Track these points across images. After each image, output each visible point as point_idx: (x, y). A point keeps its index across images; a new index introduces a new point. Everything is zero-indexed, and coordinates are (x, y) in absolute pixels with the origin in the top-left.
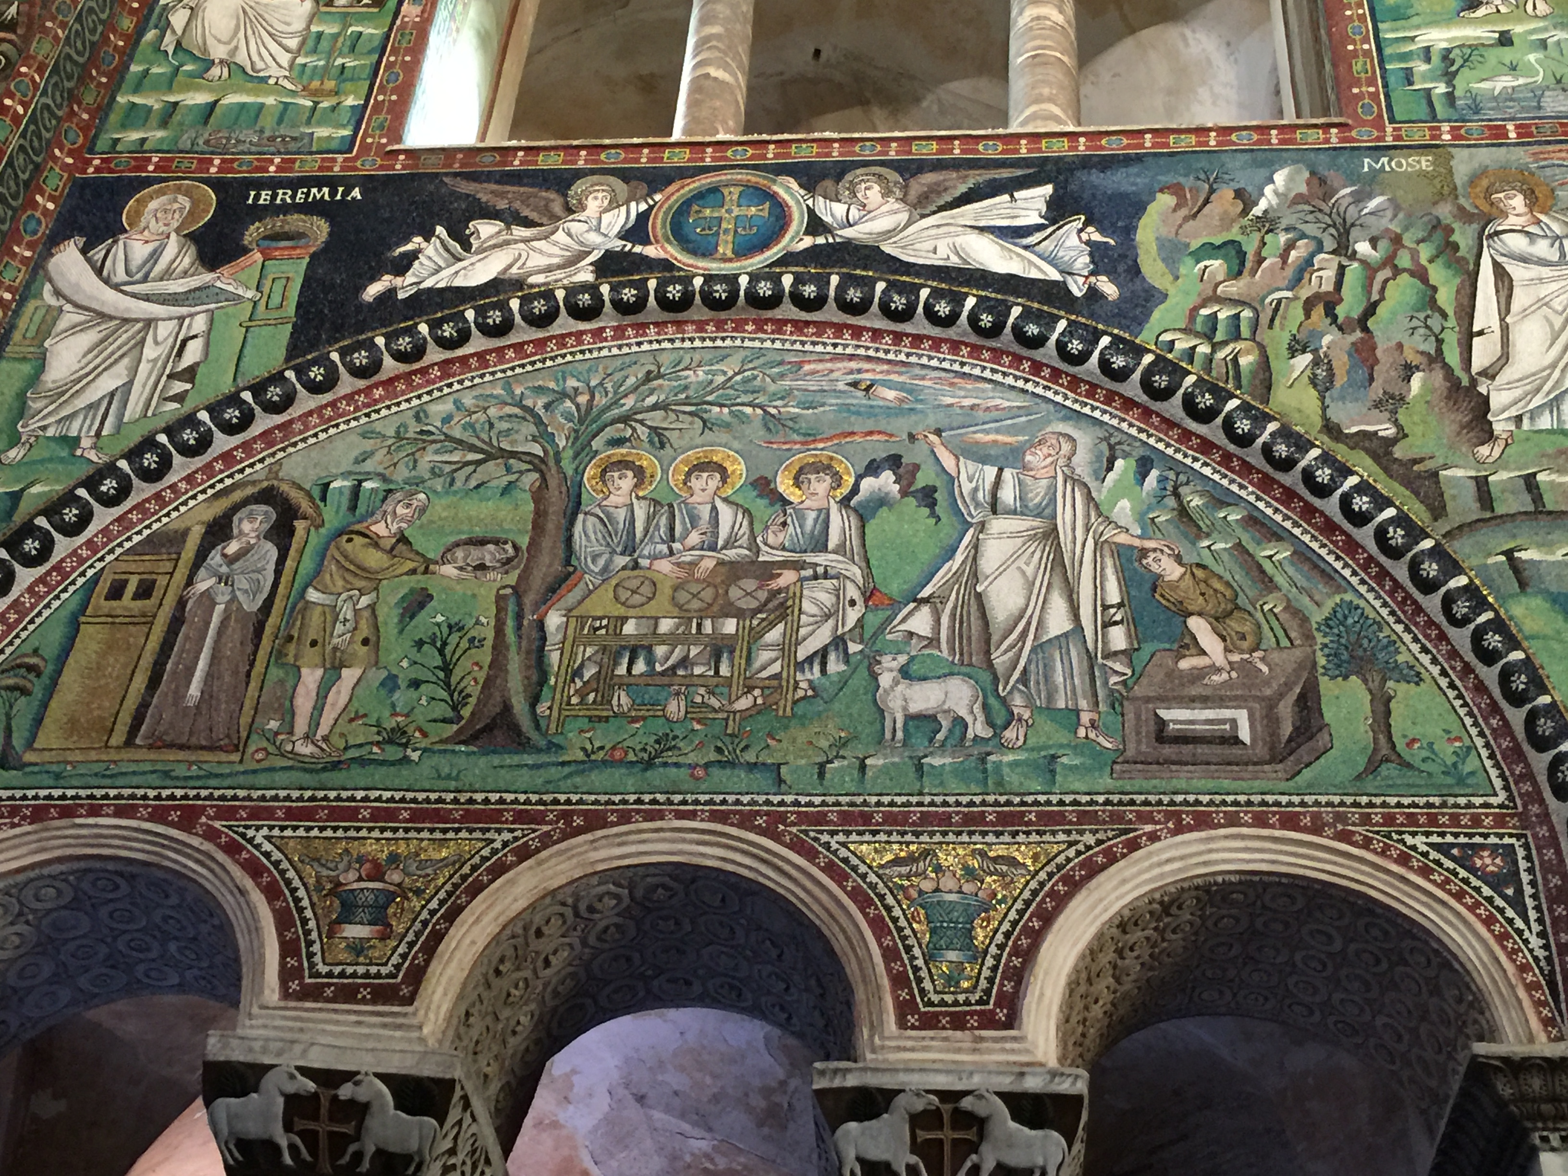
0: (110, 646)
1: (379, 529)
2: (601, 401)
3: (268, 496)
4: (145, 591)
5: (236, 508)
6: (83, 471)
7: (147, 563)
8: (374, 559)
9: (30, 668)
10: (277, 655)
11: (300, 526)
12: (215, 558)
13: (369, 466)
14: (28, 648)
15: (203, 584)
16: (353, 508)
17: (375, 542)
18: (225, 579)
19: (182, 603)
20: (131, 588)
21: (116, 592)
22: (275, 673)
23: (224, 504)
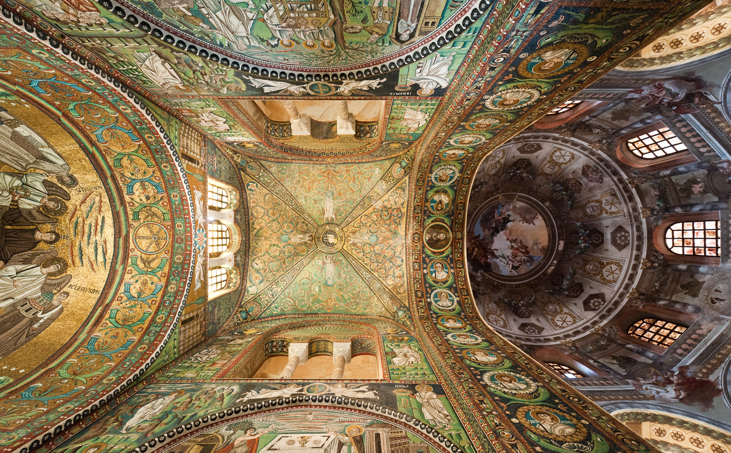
0: (434, 11)
1: (377, 36)
2: (337, 58)
3: (403, 42)
4: (427, 24)
5: (409, 40)
6: (439, 51)
7: (427, 29)
8: (376, 30)
9: (453, 6)
10: (394, 9)
11: (394, 36)
12: (412, 30)
13: (381, 48)
14: (453, 11)
15: (414, 25)
16: (383, 40)
17: (377, 33)
18: (409, 26)
19: (418, 21)
20: (430, 24)
21: (433, 23)
22: (394, 5)
23: (411, 41)
